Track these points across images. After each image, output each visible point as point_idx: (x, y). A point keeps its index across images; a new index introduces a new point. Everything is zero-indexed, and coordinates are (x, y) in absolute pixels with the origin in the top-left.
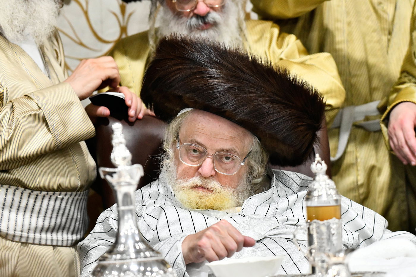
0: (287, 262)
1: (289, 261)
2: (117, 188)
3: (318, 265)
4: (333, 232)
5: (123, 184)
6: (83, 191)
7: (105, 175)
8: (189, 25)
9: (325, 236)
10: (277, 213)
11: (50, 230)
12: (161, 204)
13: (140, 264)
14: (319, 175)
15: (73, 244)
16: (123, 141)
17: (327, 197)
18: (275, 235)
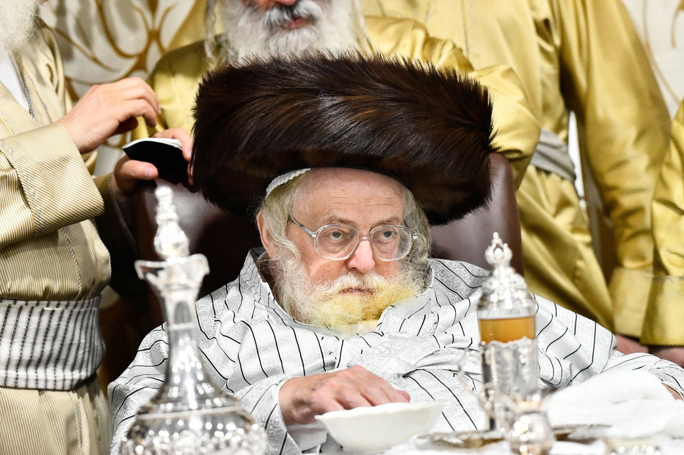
0: (453, 409)
1: (457, 407)
2: (165, 294)
3: (500, 415)
4: (523, 361)
5: (175, 287)
6: (89, 299)
7: (145, 274)
8: (269, 22)
9: (510, 368)
10: (437, 330)
11: (34, 363)
12: (245, 317)
13: (205, 419)
14: (499, 266)
15: (73, 386)
16: (175, 216)
17: (513, 303)
18: (432, 365)
